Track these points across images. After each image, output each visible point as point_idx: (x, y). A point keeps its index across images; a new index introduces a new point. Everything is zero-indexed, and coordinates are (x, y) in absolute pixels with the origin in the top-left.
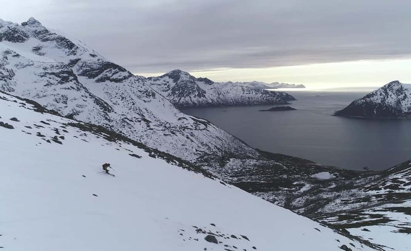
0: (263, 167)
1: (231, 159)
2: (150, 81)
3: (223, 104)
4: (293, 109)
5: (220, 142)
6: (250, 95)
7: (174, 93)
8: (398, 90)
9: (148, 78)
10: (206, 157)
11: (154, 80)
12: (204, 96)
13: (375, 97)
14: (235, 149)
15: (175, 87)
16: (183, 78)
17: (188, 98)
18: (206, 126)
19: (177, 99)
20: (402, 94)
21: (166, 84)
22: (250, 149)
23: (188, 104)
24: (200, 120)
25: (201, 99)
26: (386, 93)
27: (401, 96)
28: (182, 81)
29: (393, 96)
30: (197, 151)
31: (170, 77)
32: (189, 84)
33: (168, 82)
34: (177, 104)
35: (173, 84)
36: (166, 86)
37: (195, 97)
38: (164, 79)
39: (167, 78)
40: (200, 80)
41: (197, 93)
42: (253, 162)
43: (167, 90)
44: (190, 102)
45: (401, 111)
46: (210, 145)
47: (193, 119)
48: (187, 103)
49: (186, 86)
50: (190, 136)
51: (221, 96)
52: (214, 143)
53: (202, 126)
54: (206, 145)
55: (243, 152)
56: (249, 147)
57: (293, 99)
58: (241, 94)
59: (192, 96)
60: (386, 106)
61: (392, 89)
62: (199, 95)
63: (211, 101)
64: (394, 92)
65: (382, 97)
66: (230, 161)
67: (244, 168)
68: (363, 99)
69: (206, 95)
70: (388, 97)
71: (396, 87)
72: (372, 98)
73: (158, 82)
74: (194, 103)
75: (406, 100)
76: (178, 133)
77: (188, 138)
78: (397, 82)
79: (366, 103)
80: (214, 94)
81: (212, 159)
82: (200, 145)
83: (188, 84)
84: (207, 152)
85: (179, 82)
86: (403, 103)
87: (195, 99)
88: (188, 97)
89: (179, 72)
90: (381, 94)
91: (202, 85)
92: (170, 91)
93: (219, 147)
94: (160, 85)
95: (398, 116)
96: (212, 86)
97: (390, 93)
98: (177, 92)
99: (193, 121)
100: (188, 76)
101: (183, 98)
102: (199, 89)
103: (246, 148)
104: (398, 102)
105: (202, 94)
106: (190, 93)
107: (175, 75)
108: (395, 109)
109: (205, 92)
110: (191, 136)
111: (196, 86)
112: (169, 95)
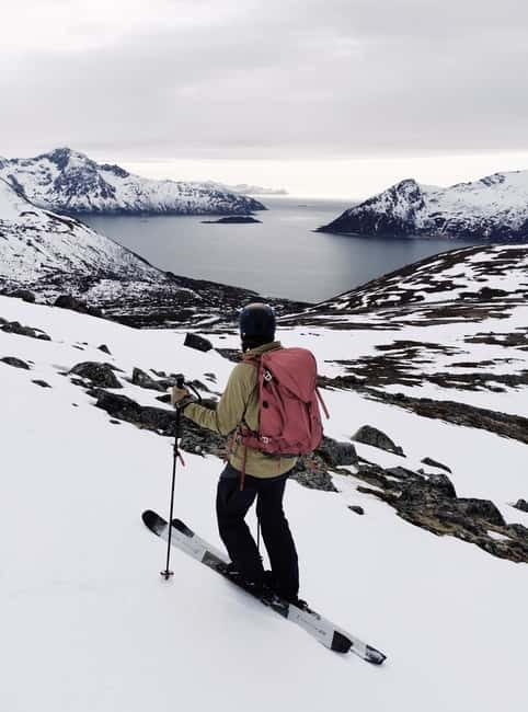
0: (159, 295)
1: (103, 281)
2: (16, 166)
3: (145, 211)
4: (257, 221)
5: (94, 256)
6: (191, 199)
7: (58, 188)
8: (411, 194)
9: (12, 160)
10: (58, 276)
11: (23, 165)
12: (113, 196)
13: (378, 204)
14: (122, 268)
15: (59, 178)
16: (75, 162)
17: (83, 199)
18: (72, 227)
19: (64, 199)
20: (417, 200)
21: (44, 173)
22: (152, 269)
23: (84, 208)
24: (62, 217)
25: (108, 201)
26: (395, 198)
27: (417, 204)
28: (74, 169)
29: (404, 203)
30: (42, 266)
31: (51, 159)
32: (86, 175)
33: (48, 169)
34: (64, 207)
35: (56, 173)
36: (45, 176)
37: (96, 196)
38: (40, 162)
39: (46, 162)
40: (107, 168)
41: (99, 191)
42: (142, 286)
43: (46, 184)
44: (87, 205)
45: (413, 226)
46: (73, 259)
47: (48, 215)
48: (82, 207)
49: (80, 177)
50: (33, 242)
51: (142, 198)
52: (81, 256)
53: (64, 227)
54: (65, 258)
55: (136, 274)
56: (151, 266)
57: (262, 208)
58: (176, 195)
59: (91, 195)
60: (393, 218)
61: (404, 192)
62: (104, 195)
63: (124, 206)
64: (407, 196)
65: (388, 203)
66: (99, 283)
67: (125, 296)
68: (361, 206)
69: (116, 194)
70: (396, 204)
71: (410, 189)
72: (373, 206)
73: (30, 168)
74: (94, 207)
75: (424, 209)
76: (10, 236)
77: (29, 244)
78: (412, 182)
79: (365, 212)
80: (130, 194)
81: (69, 280)
82: (52, 258)
83: (84, 174)
84: (65, 269)
85: (66, 169)
86: (418, 214)
87: (95, 200)
88: (85, 197)
89: (67, 151)
90: (387, 200)
91: (109, 178)
92: (52, 186)
93: (90, 262)
94: (32, 173)
95: (410, 233)
96: (126, 180)
97: (400, 198)
98: (63, 187)
99: (48, 219)
100: (83, 160)
101: (74, 198)
102: (102, 183)
103: (144, 269)
104: (411, 213)
105: (108, 192)
106: (87, 190)
107: (60, 158)
108: (406, 223)
109: (114, 190)
110: (37, 241)
111: (98, 178)
112: (50, 192)
